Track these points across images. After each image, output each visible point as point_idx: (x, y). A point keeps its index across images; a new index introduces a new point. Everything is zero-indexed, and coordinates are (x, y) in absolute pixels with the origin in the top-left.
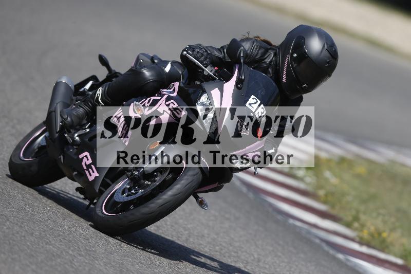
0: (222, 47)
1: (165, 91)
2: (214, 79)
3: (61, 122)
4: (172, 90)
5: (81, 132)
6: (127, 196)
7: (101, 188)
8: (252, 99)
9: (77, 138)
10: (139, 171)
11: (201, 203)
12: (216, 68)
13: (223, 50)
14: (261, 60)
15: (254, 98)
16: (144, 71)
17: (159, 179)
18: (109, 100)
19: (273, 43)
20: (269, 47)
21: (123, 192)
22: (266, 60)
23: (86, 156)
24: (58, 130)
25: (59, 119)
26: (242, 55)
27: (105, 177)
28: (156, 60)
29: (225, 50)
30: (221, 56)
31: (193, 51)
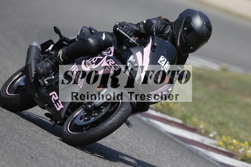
0: (138, 24)
2: (136, 45)
3: (35, 72)
4: (109, 52)
5: (48, 78)
6: (84, 121)
7: (65, 115)
8: (162, 58)
9: (46, 82)
10: (91, 105)
11: (128, 124)
12: (137, 38)
13: (139, 25)
14: (163, 31)
16: (90, 40)
18: (67, 58)
19: (170, 21)
20: (168, 23)
21: (81, 119)
22: (166, 32)
23: (54, 94)
24: (33, 76)
25: (33, 70)
26: (154, 30)
27: (68, 108)
28: (93, 30)
29: (140, 26)
30: (138, 29)
31: (123, 27)
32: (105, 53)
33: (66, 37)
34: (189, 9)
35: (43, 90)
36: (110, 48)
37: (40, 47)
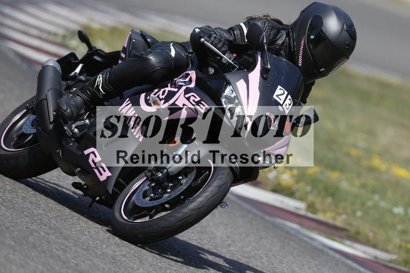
0: (230, 28)
1: (179, 81)
2: (233, 68)
3: (55, 111)
4: (187, 80)
5: (78, 123)
6: (150, 200)
7: (115, 189)
8: (279, 90)
9: (76, 130)
10: (162, 173)
14: (274, 41)
15: (280, 89)
17: (185, 182)
18: (111, 89)
20: (281, 27)
21: (145, 195)
22: (278, 42)
23: (93, 153)
24: (52, 120)
25: (52, 108)
26: (265, 41)
27: (119, 176)
28: (149, 38)
29: (235, 32)
30: (231, 39)
31: (210, 36)
32: (181, 82)
33: (98, 48)
34: (317, 3)
35: (71, 144)
36: (188, 72)
37: (59, 68)
